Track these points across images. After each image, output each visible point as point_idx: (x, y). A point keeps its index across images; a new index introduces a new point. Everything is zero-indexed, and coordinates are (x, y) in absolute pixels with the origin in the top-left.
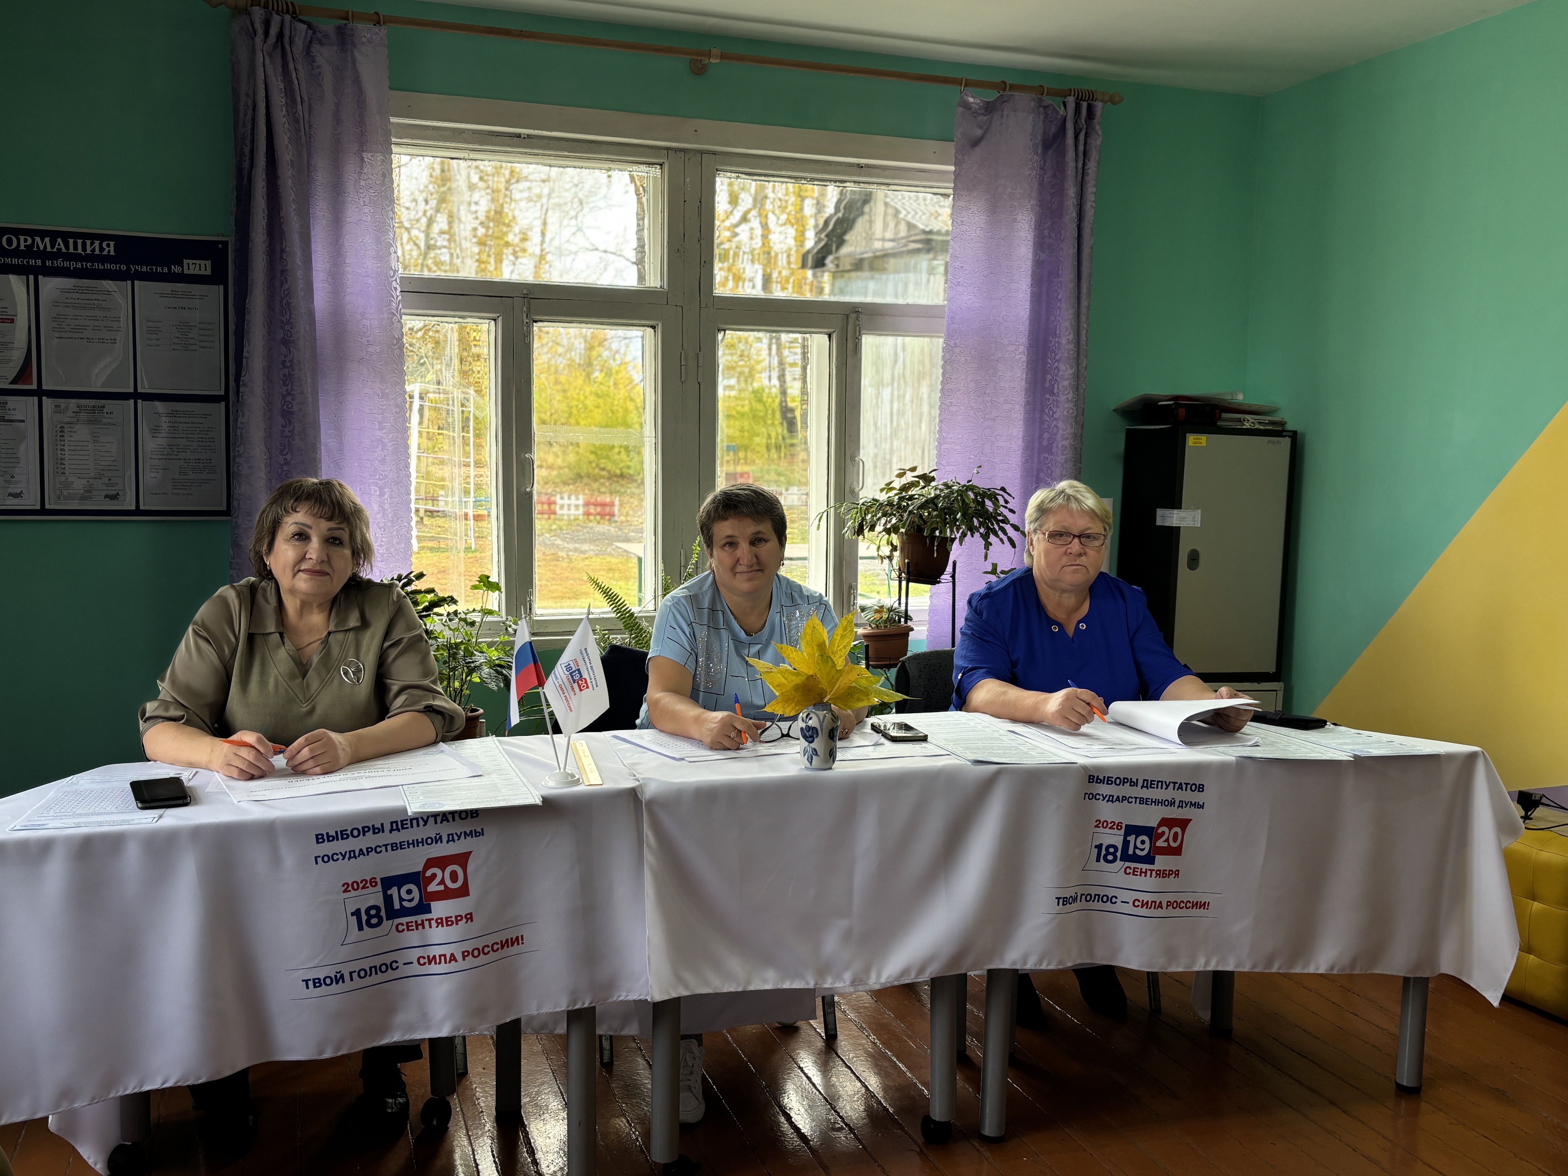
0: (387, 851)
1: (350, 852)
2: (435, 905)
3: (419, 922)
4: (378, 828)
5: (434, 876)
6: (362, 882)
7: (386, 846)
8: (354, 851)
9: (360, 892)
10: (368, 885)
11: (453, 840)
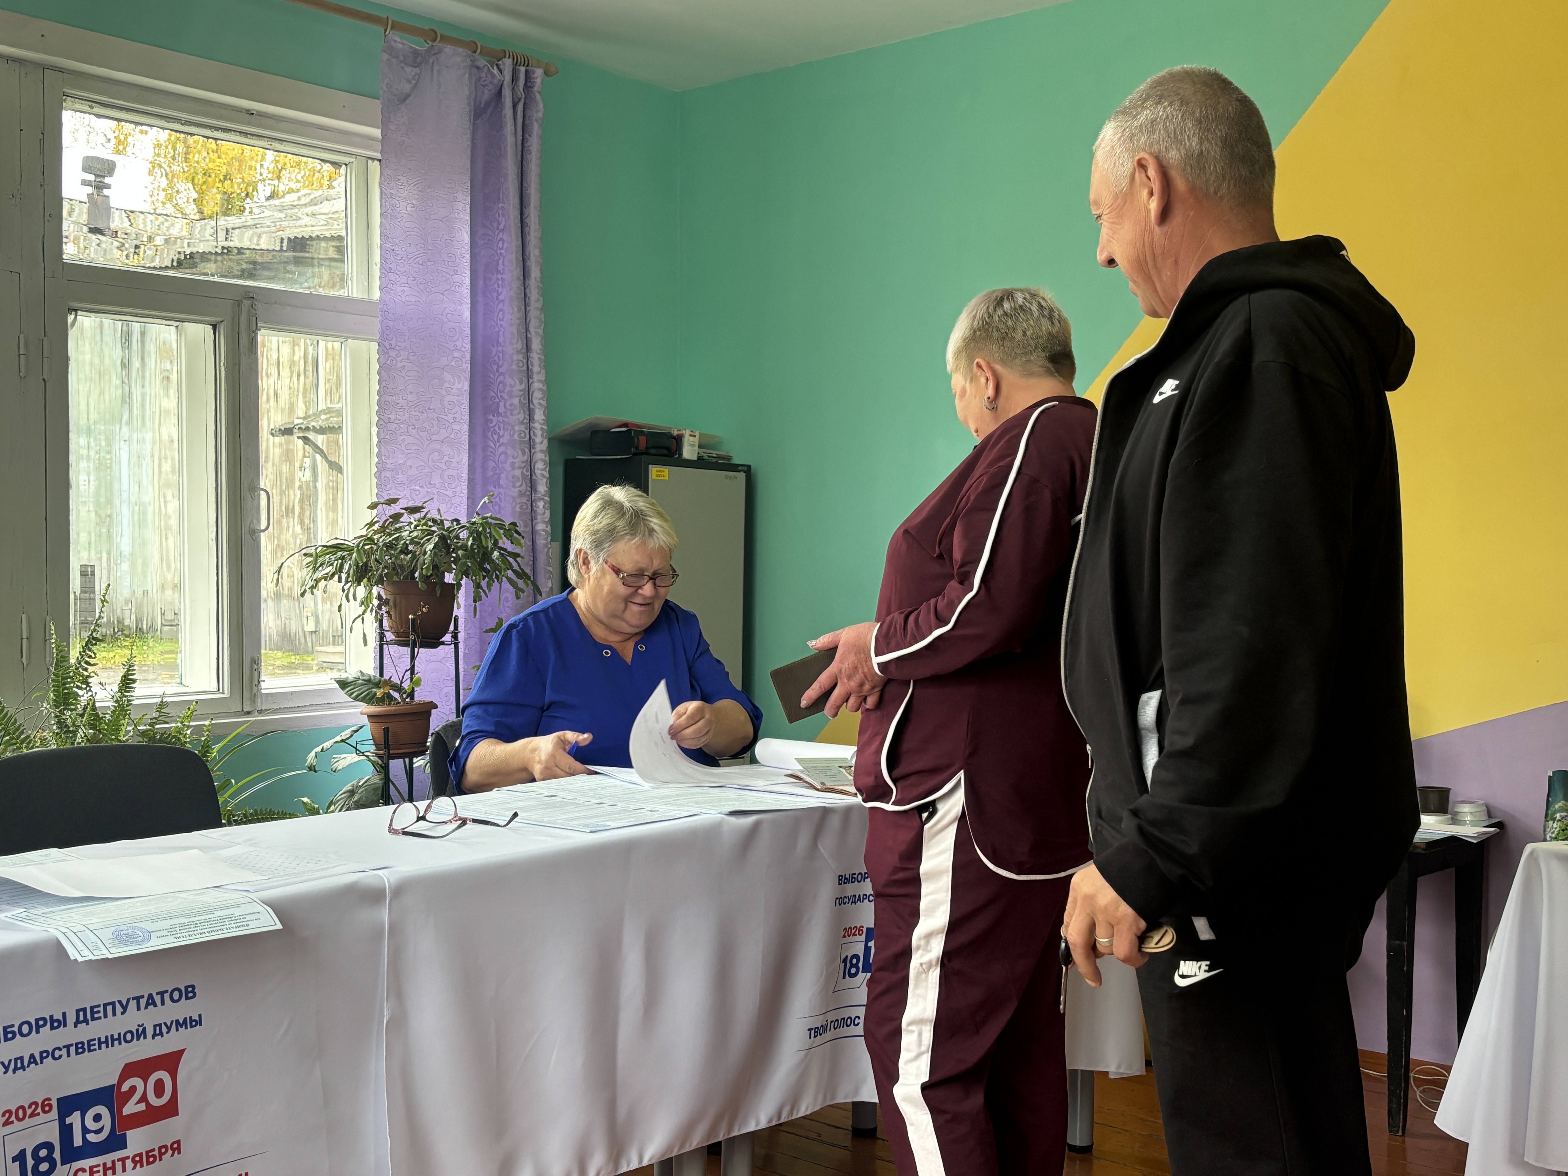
0: (69, 1055)
1: (16, 1060)
2: (132, 1136)
3: (109, 1165)
4: (58, 1021)
5: (133, 1089)
6: (30, 1107)
7: (68, 1047)
8: (21, 1058)
9: (28, 1122)
10: (39, 1110)
11: (161, 1034)
